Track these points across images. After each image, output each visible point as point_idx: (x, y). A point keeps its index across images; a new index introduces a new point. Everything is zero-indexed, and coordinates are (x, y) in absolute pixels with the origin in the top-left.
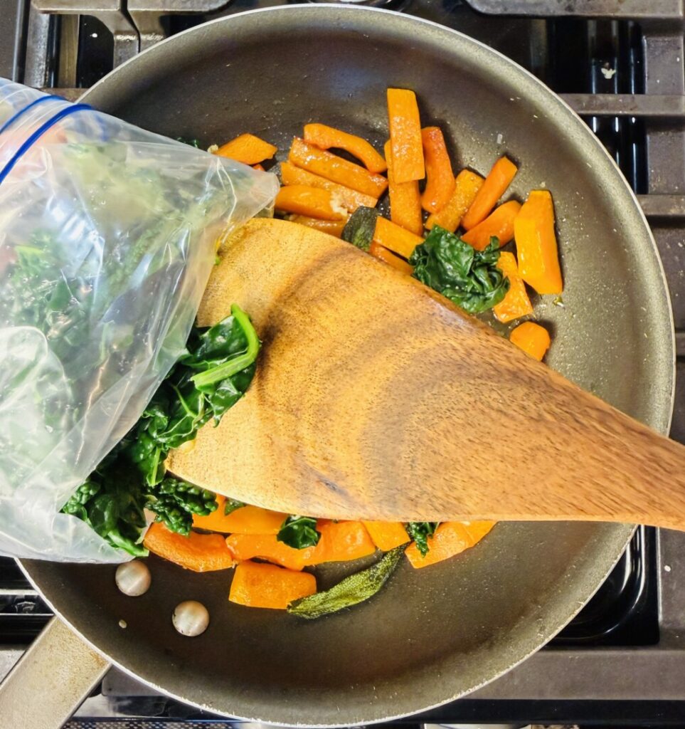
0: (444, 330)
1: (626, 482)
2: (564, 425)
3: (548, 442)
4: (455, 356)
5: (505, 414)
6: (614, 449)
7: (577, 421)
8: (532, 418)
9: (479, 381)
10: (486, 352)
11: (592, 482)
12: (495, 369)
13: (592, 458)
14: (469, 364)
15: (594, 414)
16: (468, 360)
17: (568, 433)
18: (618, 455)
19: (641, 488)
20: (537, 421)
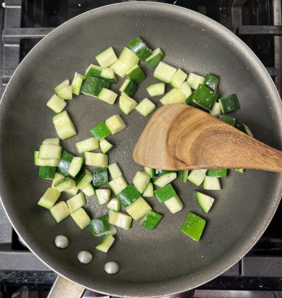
0: (213, 123)
1: (258, 157)
2: (243, 144)
3: (238, 148)
4: (215, 129)
5: (227, 142)
6: (256, 150)
7: (246, 143)
8: (234, 143)
9: (221, 135)
10: (223, 128)
11: (249, 158)
12: (225, 132)
13: (250, 152)
14: (218, 131)
15: (251, 141)
16: (218, 130)
17: (243, 146)
18: (257, 151)
19: (263, 159)
20: (235, 143)
